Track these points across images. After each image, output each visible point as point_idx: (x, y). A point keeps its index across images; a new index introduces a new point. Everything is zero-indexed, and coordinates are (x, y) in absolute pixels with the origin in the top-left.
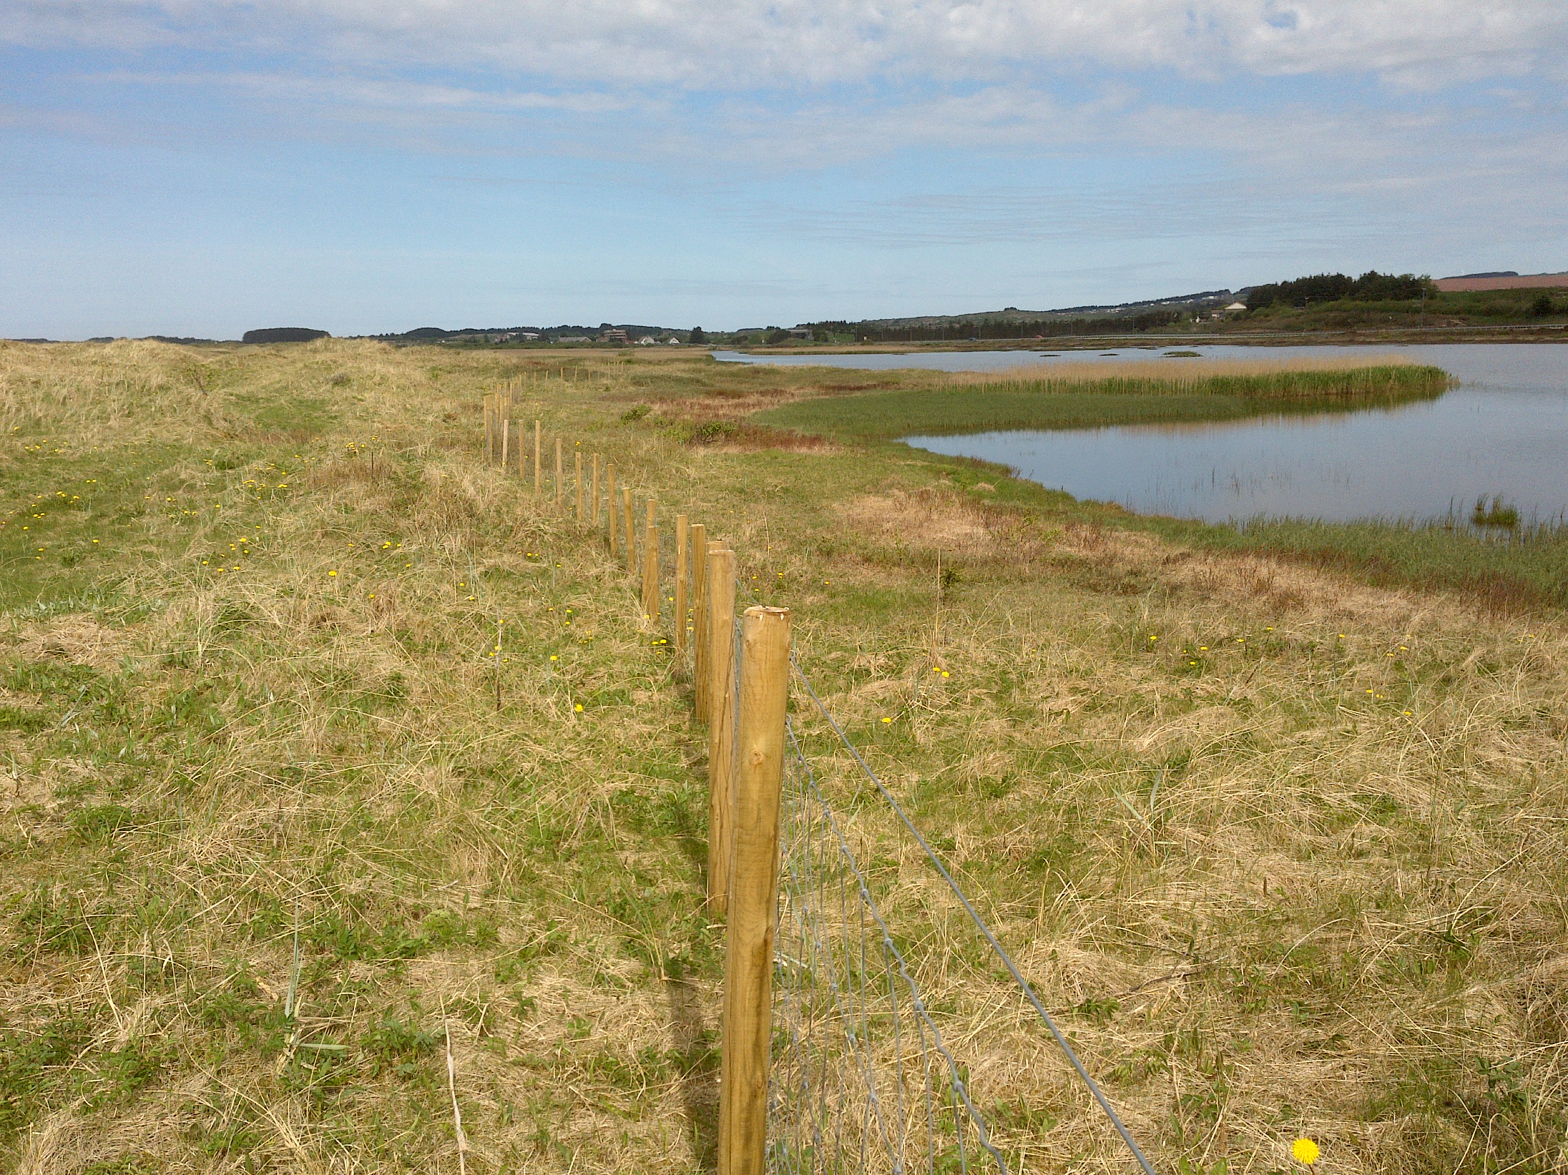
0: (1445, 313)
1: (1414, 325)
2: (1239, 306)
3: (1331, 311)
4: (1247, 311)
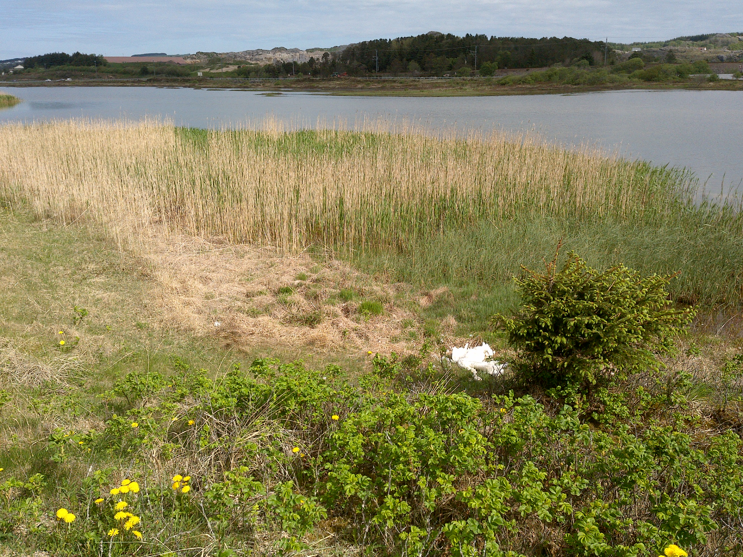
0: (107, 72)
1: (94, 78)
2: (20, 67)
3: (58, 70)
4: (23, 70)
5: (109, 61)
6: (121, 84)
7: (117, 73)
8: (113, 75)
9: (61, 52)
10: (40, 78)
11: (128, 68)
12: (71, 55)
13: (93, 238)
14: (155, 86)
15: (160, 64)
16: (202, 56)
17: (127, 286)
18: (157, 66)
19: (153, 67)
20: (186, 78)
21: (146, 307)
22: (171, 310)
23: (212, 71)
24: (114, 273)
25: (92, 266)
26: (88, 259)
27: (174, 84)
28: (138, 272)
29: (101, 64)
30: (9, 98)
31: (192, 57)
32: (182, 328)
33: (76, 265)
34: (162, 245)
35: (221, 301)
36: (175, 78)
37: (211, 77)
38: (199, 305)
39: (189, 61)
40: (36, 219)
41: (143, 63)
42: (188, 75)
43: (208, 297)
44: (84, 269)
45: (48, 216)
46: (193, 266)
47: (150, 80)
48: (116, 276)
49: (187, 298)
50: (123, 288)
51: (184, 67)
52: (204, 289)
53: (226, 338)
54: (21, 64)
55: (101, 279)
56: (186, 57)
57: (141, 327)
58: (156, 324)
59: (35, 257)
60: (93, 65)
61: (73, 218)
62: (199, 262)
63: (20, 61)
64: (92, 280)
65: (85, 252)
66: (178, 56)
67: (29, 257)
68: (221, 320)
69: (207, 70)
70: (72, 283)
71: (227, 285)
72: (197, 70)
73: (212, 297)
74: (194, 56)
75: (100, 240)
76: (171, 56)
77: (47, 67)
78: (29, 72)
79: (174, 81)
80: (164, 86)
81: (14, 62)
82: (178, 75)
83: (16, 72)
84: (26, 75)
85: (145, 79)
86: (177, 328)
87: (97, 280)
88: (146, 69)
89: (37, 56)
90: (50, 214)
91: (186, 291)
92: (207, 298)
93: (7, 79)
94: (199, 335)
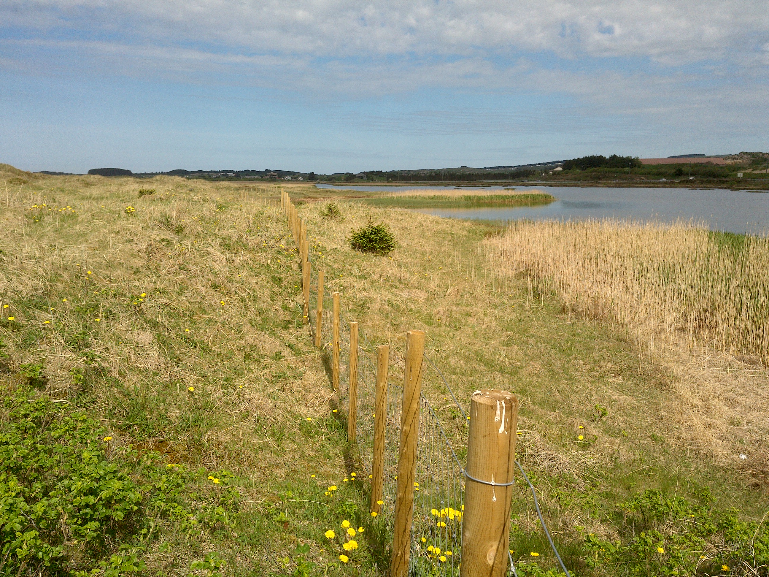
0: (640, 174)
1: (626, 179)
2: (559, 169)
3: (592, 172)
4: (561, 171)
5: (644, 163)
6: (652, 185)
7: (649, 174)
8: (646, 177)
9: (598, 155)
10: (575, 179)
11: (663, 170)
12: (608, 157)
13: (613, 338)
14: (687, 187)
15: (697, 165)
16: (745, 156)
17: (644, 392)
18: (692, 167)
19: (688, 168)
20: (724, 179)
21: (662, 419)
22: (690, 429)
23: (755, 172)
24: (631, 376)
25: (610, 366)
26: (607, 358)
27: (708, 186)
28: (656, 380)
29: (635, 166)
30: (546, 197)
31: (733, 157)
32: (702, 452)
33: (595, 362)
34: (684, 356)
35: (750, 430)
36: (711, 179)
37: (753, 178)
38: (723, 430)
39: (729, 162)
40: (563, 311)
41: (679, 165)
42: (727, 176)
43: (734, 423)
44: (602, 367)
45: (573, 310)
46: (718, 385)
47: (683, 182)
48: (633, 380)
49: (709, 419)
50: (639, 393)
51: (722, 168)
52: (730, 413)
53: (753, 475)
54: (560, 166)
55: (618, 380)
56: (726, 157)
57: (655, 440)
58: (672, 441)
59: (559, 348)
60: (628, 166)
61: (595, 315)
62: (726, 381)
63: (560, 163)
64: (610, 380)
65: (604, 350)
66: (718, 156)
67: (554, 347)
68: (749, 453)
69: (749, 171)
70: (590, 379)
71: (758, 413)
72: (737, 170)
73: (739, 424)
74: (736, 157)
75: (620, 340)
76: (710, 157)
77: (584, 169)
78: (567, 173)
79: (709, 182)
80: (697, 187)
81: (554, 164)
82: (715, 176)
83: (555, 174)
84: (564, 176)
85: (677, 181)
86: (697, 450)
87: (615, 380)
88: (681, 170)
89: (576, 158)
90: (575, 308)
91: (708, 410)
92: (732, 424)
93: (546, 179)
94: (721, 464)
